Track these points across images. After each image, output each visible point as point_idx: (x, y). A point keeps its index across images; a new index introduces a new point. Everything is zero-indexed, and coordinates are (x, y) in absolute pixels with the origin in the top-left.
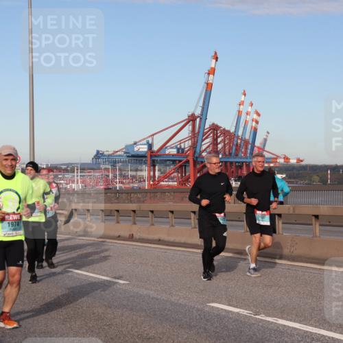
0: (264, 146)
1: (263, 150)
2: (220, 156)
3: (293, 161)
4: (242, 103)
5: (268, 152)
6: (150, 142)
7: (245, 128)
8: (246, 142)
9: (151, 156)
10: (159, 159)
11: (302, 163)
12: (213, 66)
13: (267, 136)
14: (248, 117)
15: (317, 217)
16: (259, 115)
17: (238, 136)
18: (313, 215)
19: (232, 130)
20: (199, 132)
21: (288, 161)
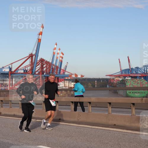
0: (66, 69)
1: (65, 71)
2: (45, 74)
3: (79, 76)
4: (55, 49)
5: (67, 72)
6: (10, 67)
7: (56, 60)
8: (57, 67)
9: (11, 74)
10: (15, 75)
11: (83, 77)
12: (41, 31)
13: (67, 64)
14: (58, 55)
15: (90, 103)
16: (63, 54)
17: (53, 64)
18: (88, 102)
19: (50, 61)
20: (34, 63)
21: (77, 76)
